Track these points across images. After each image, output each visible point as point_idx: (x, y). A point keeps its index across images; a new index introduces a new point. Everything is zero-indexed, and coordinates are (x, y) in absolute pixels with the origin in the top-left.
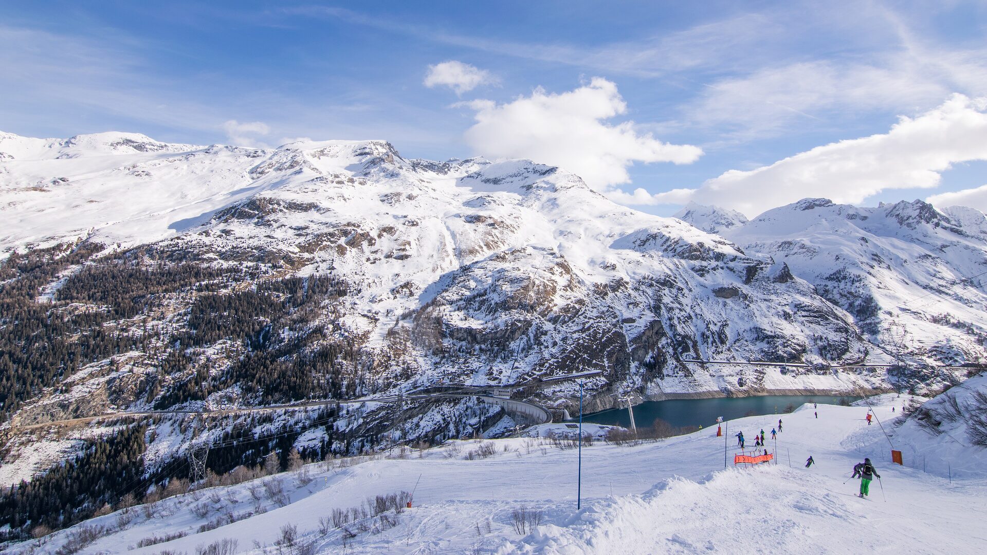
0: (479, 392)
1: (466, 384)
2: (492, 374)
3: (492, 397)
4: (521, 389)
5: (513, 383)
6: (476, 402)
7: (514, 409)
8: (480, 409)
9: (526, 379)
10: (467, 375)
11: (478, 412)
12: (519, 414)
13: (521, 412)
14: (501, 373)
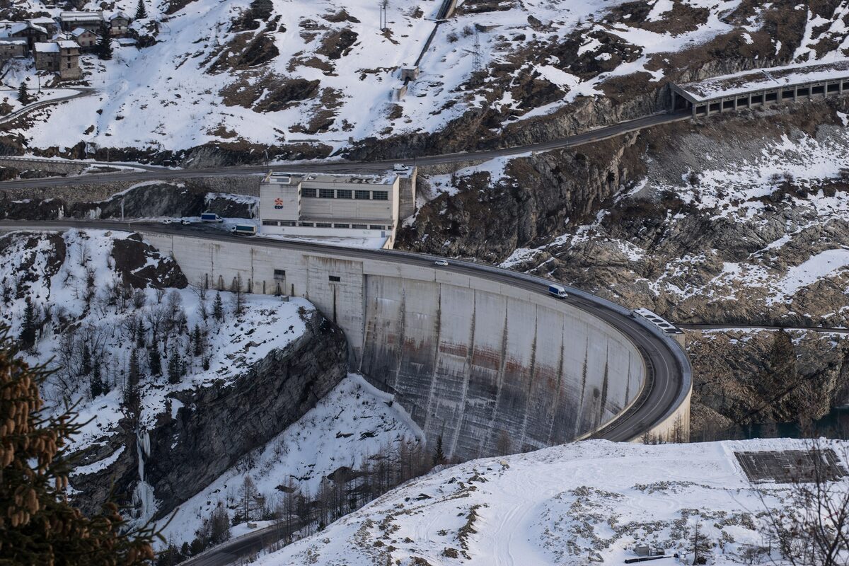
0: (139, 202)
1: (40, 135)
2: (263, 51)
3: (243, 236)
4: (496, 168)
5: (431, 125)
6: (107, 278)
7: (418, 332)
8: (137, 330)
9: (552, 92)
10: (53, 65)
11: (120, 354)
12: (455, 364)
13: (472, 354)
14: (342, 43)
